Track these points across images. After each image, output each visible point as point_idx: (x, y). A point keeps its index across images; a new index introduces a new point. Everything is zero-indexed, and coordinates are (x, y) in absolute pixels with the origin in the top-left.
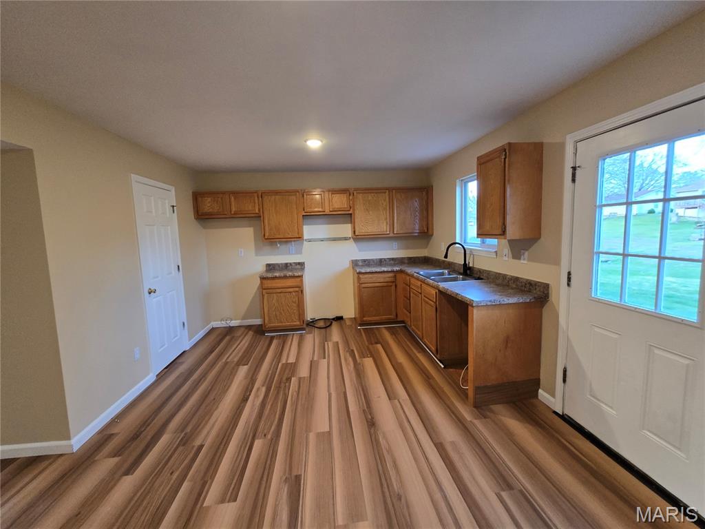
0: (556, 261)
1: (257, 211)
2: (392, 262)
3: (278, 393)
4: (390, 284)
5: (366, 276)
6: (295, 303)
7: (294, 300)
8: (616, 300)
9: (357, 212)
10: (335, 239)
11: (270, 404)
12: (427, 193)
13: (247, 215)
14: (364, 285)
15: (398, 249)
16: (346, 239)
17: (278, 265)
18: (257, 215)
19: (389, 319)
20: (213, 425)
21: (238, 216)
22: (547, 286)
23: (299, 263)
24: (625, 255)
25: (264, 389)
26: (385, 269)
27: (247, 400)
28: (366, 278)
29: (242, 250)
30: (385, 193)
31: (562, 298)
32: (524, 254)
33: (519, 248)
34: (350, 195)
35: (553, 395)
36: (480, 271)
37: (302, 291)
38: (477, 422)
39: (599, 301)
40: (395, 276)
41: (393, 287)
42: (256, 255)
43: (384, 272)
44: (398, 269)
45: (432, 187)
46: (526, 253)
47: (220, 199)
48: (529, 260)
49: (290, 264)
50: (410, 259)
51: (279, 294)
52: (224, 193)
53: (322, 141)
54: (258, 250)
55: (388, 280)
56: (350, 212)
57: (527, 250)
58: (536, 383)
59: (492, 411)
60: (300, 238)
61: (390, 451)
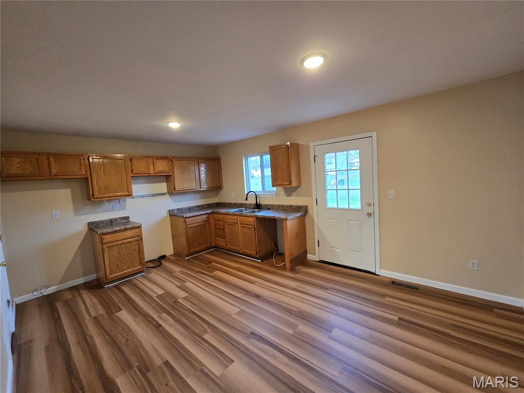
0: (310, 195)
1: (84, 173)
2: (197, 208)
3: (180, 311)
4: (206, 222)
5: (190, 219)
6: (135, 250)
7: (134, 248)
8: (336, 206)
9: (175, 173)
10: (154, 195)
11: (184, 319)
12: (218, 162)
13: (72, 177)
14: (188, 226)
15: (200, 199)
16: (163, 194)
17: (102, 222)
18: (84, 177)
19: (207, 247)
20: (155, 350)
21: (59, 177)
22: (307, 207)
23: (124, 218)
24: (337, 190)
25: (164, 315)
26: (202, 213)
27: (160, 326)
28: (190, 221)
29: (57, 212)
30: (194, 160)
31: (314, 211)
32: (293, 194)
33: (289, 191)
34: (169, 161)
35: (315, 254)
36: (266, 205)
37: (141, 239)
38: (297, 275)
39: (330, 208)
40: (208, 217)
41: (208, 224)
42: (76, 216)
43: (202, 215)
44: (210, 211)
45: (220, 158)
46: (294, 193)
47: (34, 160)
48: (296, 196)
49: (116, 219)
50: (208, 205)
51: (120, 246)
52: (40, 154)
53: (180, 124)
54: (77, 210)
55: (204, 220)
56: (170, 174)
57: (294, 191)
58: (306, 252)
59: (297, 270)
60: (130, 195)
61: (279, 301)
